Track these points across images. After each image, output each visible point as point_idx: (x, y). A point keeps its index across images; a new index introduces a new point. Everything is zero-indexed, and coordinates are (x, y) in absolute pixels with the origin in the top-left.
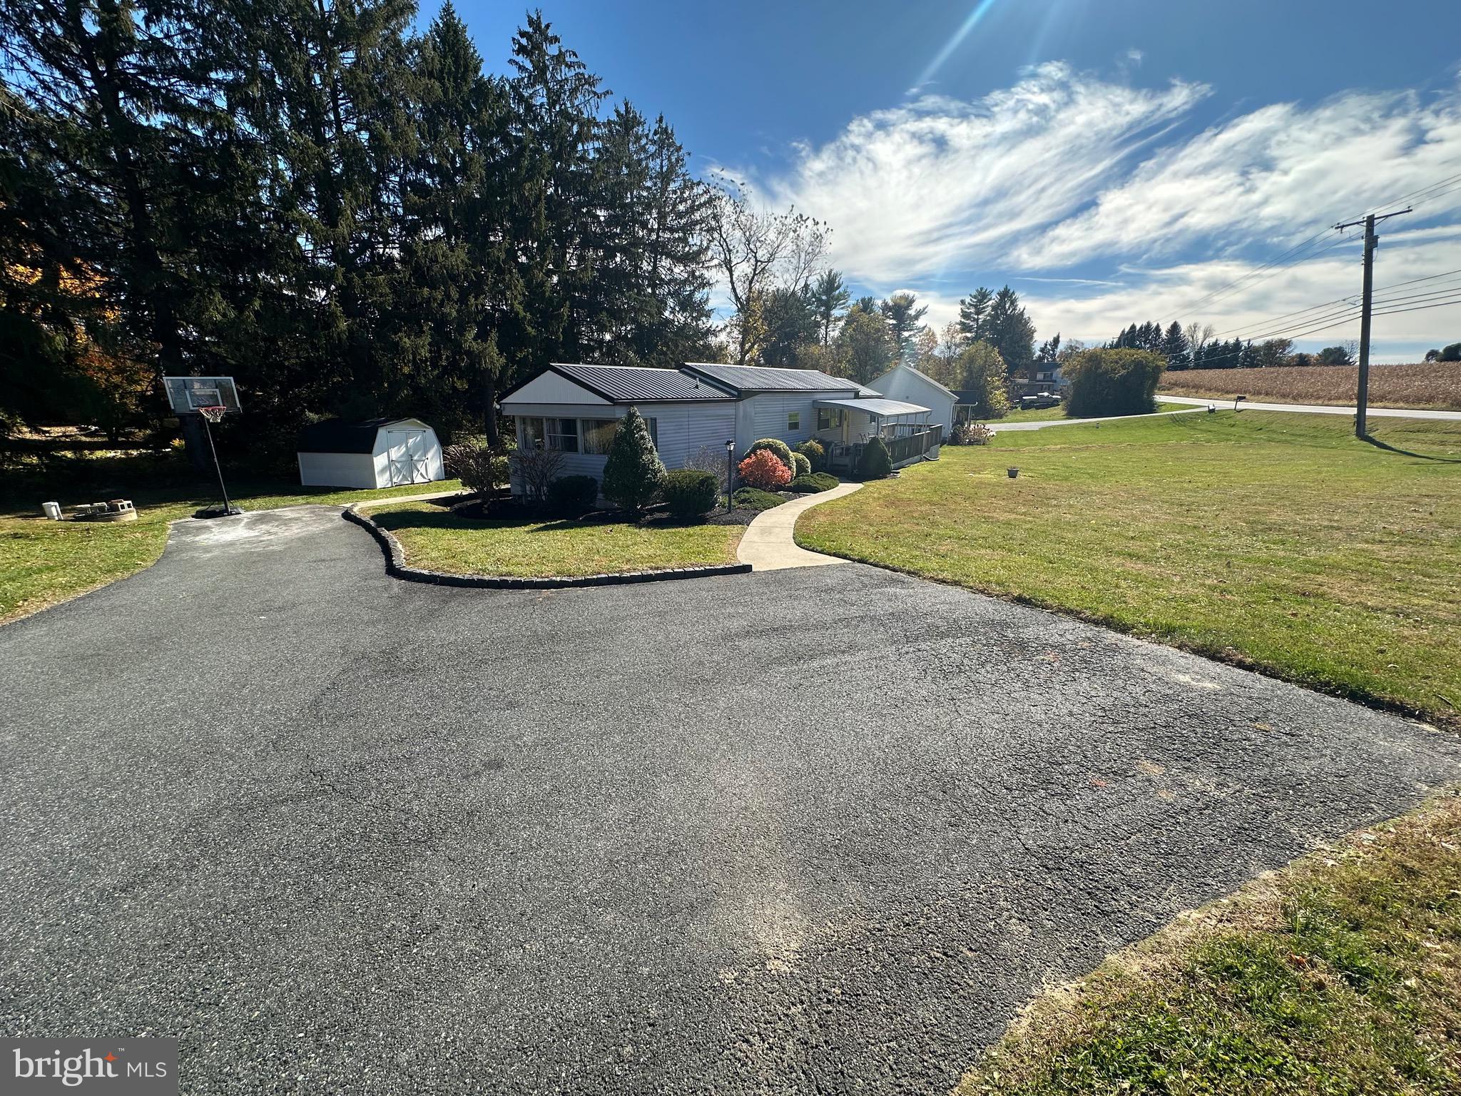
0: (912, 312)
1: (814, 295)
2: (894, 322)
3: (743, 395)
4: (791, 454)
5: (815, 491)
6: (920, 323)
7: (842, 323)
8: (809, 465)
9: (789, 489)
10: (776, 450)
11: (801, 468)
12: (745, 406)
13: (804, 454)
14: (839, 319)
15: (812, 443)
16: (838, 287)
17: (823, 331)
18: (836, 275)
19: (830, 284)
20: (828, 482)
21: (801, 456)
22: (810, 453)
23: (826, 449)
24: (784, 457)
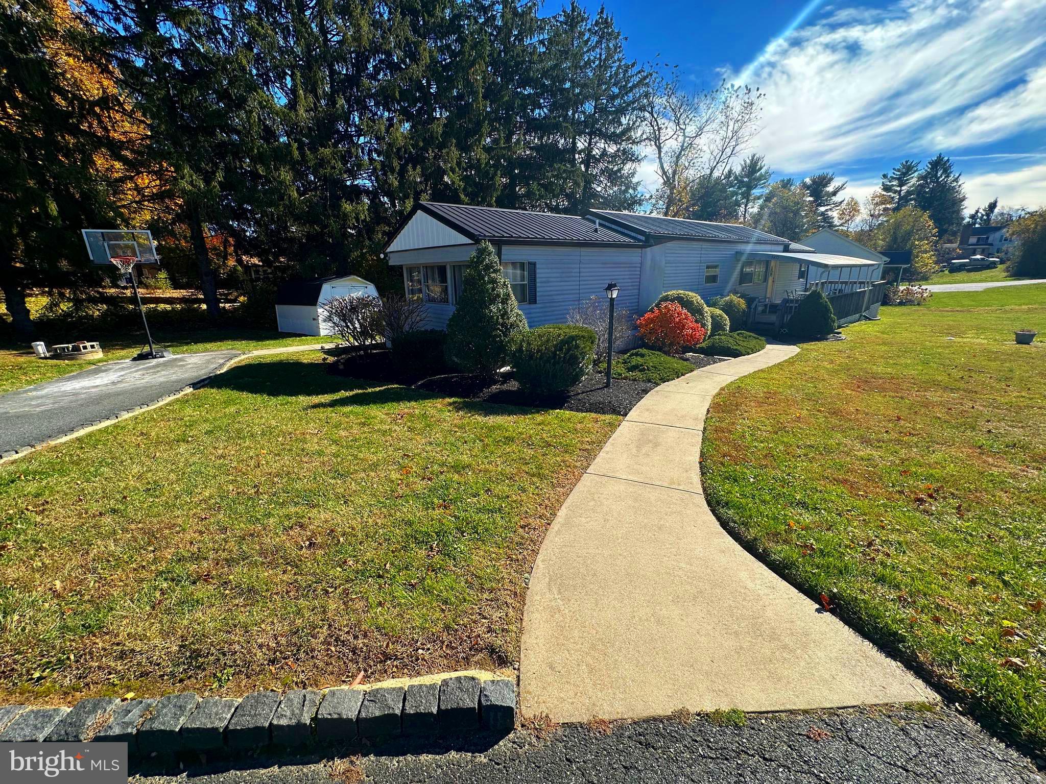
0: (830, 189)
1: (736, 178)
2: (811, 199)
3: (652, 241)
4: (706, 309)
5: (736, 354)
6: (837, 199)
7: (761, 201)
8: (728, 323)
9: (702, 351)
10: (685, 303)
11: (717, 326)
12: (654, 253)
13: (723, 310)
14: (759, 198)
15: (735, 299)
16: (761, 168)
17: (742, 209)
18: (759, 159)
19: (753, 167)
20: (753, 343)
21: (718, 312)
22: (728, 309)
23: (749, 306)
24: (697, 311)
